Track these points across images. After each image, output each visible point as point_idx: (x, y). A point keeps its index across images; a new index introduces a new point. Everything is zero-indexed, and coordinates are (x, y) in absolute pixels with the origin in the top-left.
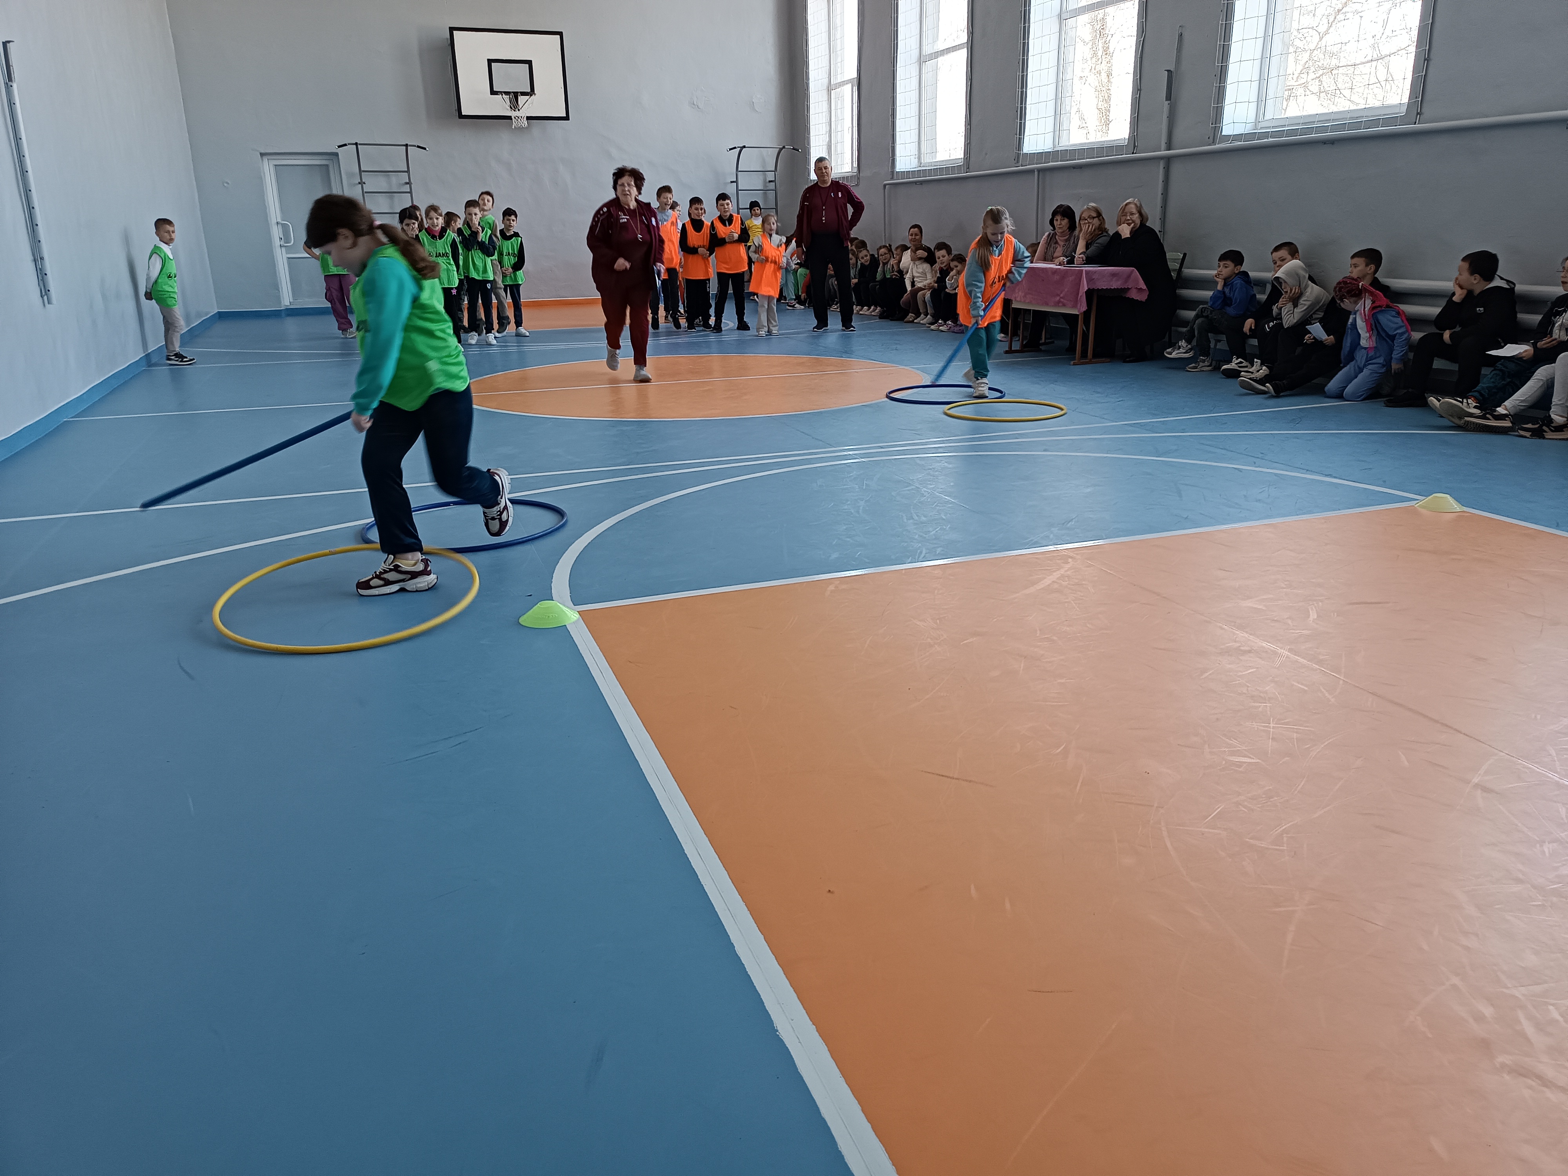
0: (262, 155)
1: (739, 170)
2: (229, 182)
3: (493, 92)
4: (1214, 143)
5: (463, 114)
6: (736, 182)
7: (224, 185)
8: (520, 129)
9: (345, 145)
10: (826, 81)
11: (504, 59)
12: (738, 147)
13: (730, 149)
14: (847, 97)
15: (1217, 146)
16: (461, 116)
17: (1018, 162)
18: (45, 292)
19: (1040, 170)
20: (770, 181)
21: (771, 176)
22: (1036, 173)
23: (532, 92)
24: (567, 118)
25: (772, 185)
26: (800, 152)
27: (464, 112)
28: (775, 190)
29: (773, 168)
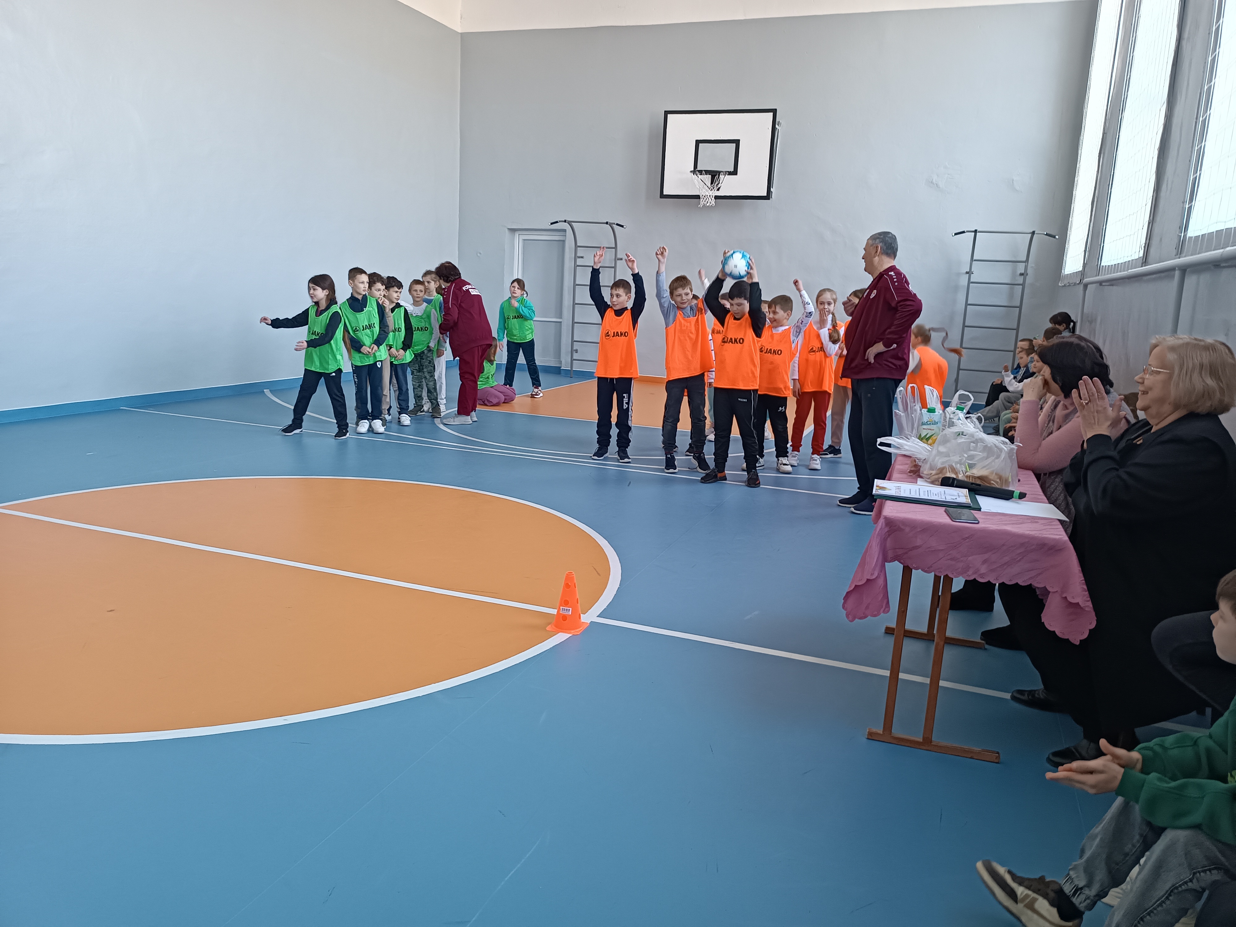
0: (513, 231)
1: (974, 258)
2: (481, 252)
3: (696, 172)
5: (664, 194)
6: (969, 273)
7: (477, 254)
8: (702, 208)
9: (557, 222)
11: (713, 139)
12: (970, 232)
13: (956, 234)
16: (662, 196)
20: (1021, 274)
21: (1021, 268)
23: (735, 172)
24: (768, 197)
25: (1020, 280)
26: (1057, 238)
27: (665, 192)
28: (1023, 285)
29: (1024, 259)
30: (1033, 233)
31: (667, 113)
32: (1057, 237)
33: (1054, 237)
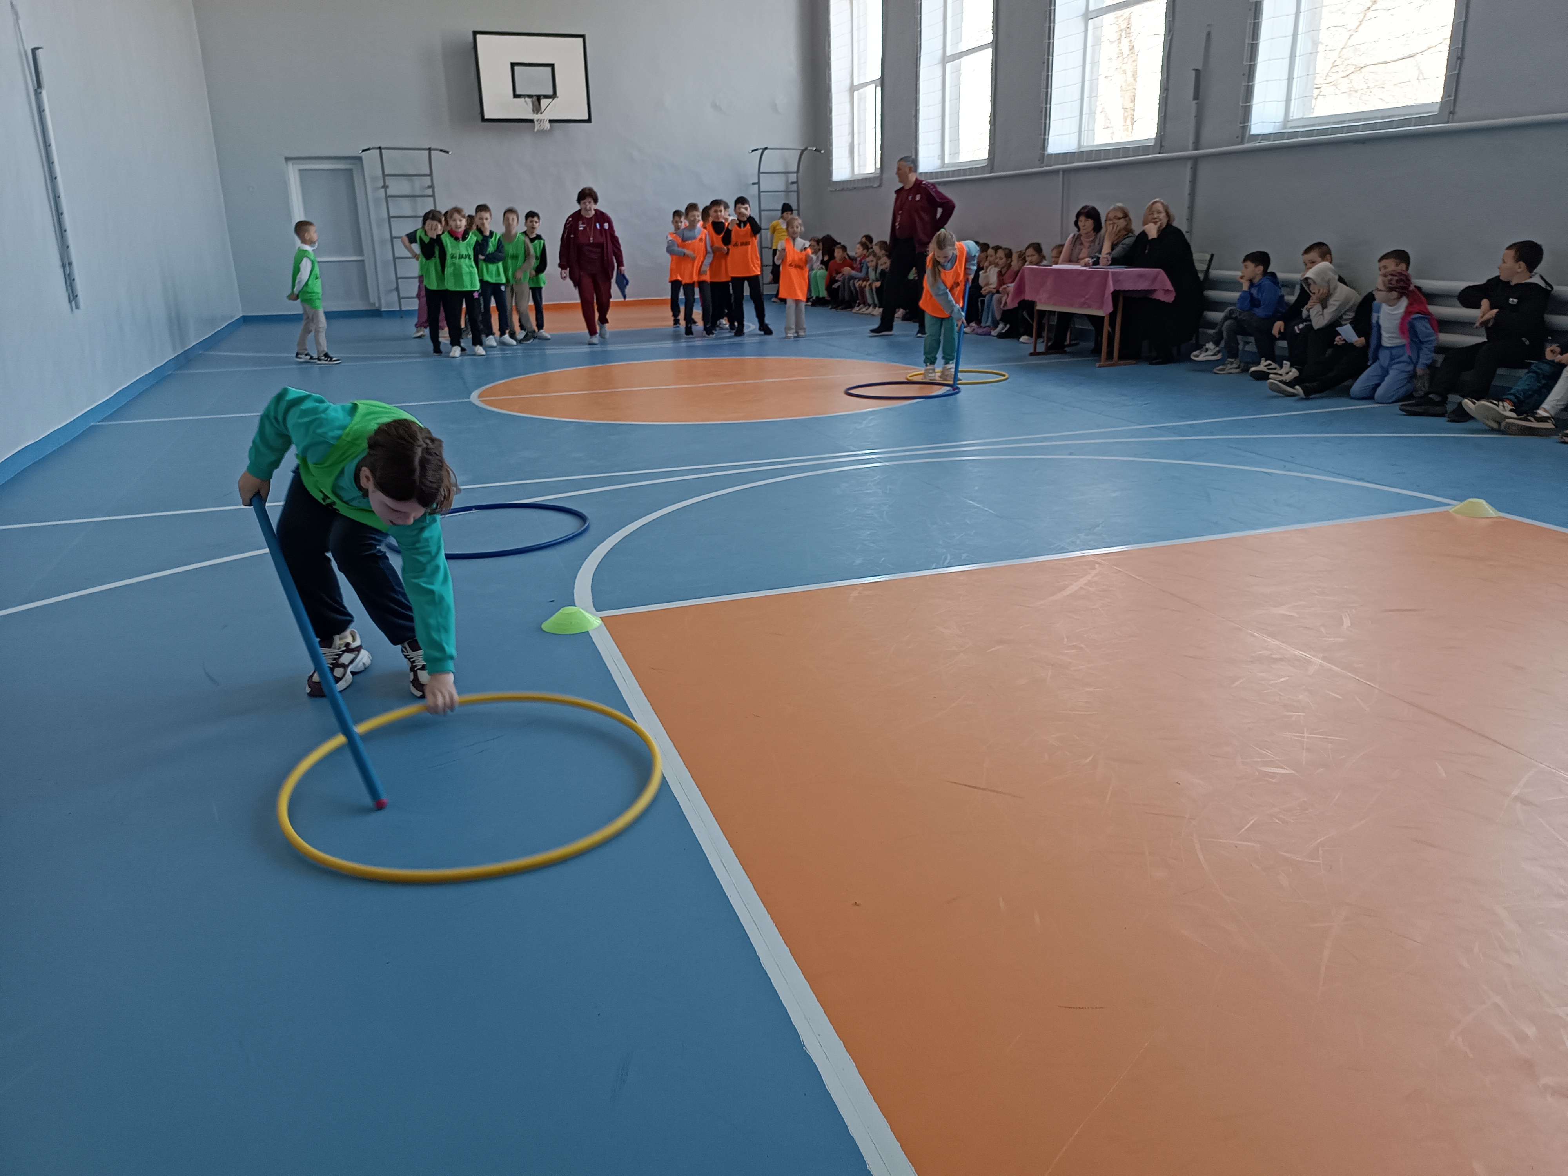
0: (287, 159)
1: (761, 171)
2: (254, 187)
3: (516, 96)
4: (1242, 142)
5: (486, 118)
6: (758, 183)
7: (249, 190)
8: (542, 132)
9: (369, 149)
10: (848, 82)
11: (527, 62)
12: (761, 149)
13: (753, 151)
14: (872, 98)
15: (1246, 146)
16: (484, 120)
17: (1042, 163)
18: (73, 297)
19: (1065, 171)
20: (793, 183)
22: (1061, 174)
25: (794, 187)
27: (487, 116)
28: (798, 192)
29: (795, 169)
30: (806, 149)
31: (475, 33)
32: (822, 152)
33: (820, 151)
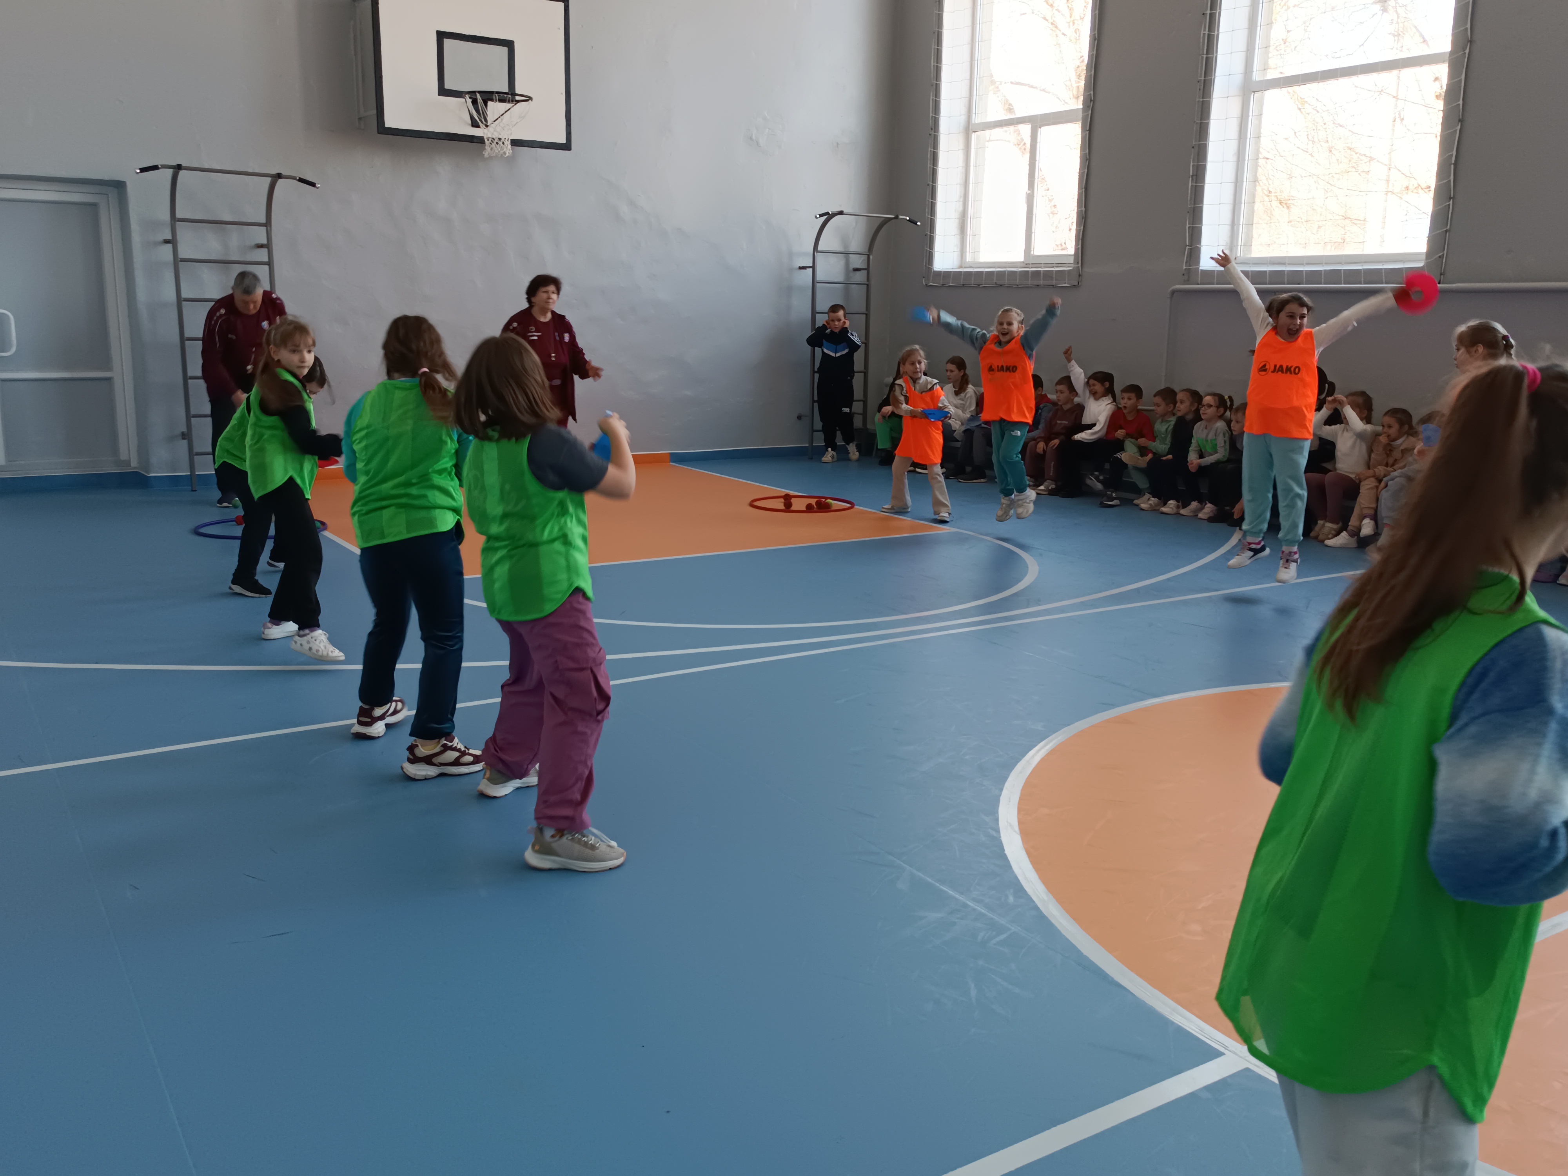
1: (820, 248)
3: (443, 91)
5: (387, 125)
6: (813, 268)
8: (504, 159)
9: (151, 168)
10: (963, 119)
12: (827, 214)
13: (816, 216)
16: (383, 130)
20: (853, 270)
21: (858, 262)
23: (511, 95)
24: (567, 146)
25: (861, 277)
26: (918, 225)
27: (392, 124)
28: (867, 284)
30: (895, 218)
32: (919, 223)
33: (916, 224)
